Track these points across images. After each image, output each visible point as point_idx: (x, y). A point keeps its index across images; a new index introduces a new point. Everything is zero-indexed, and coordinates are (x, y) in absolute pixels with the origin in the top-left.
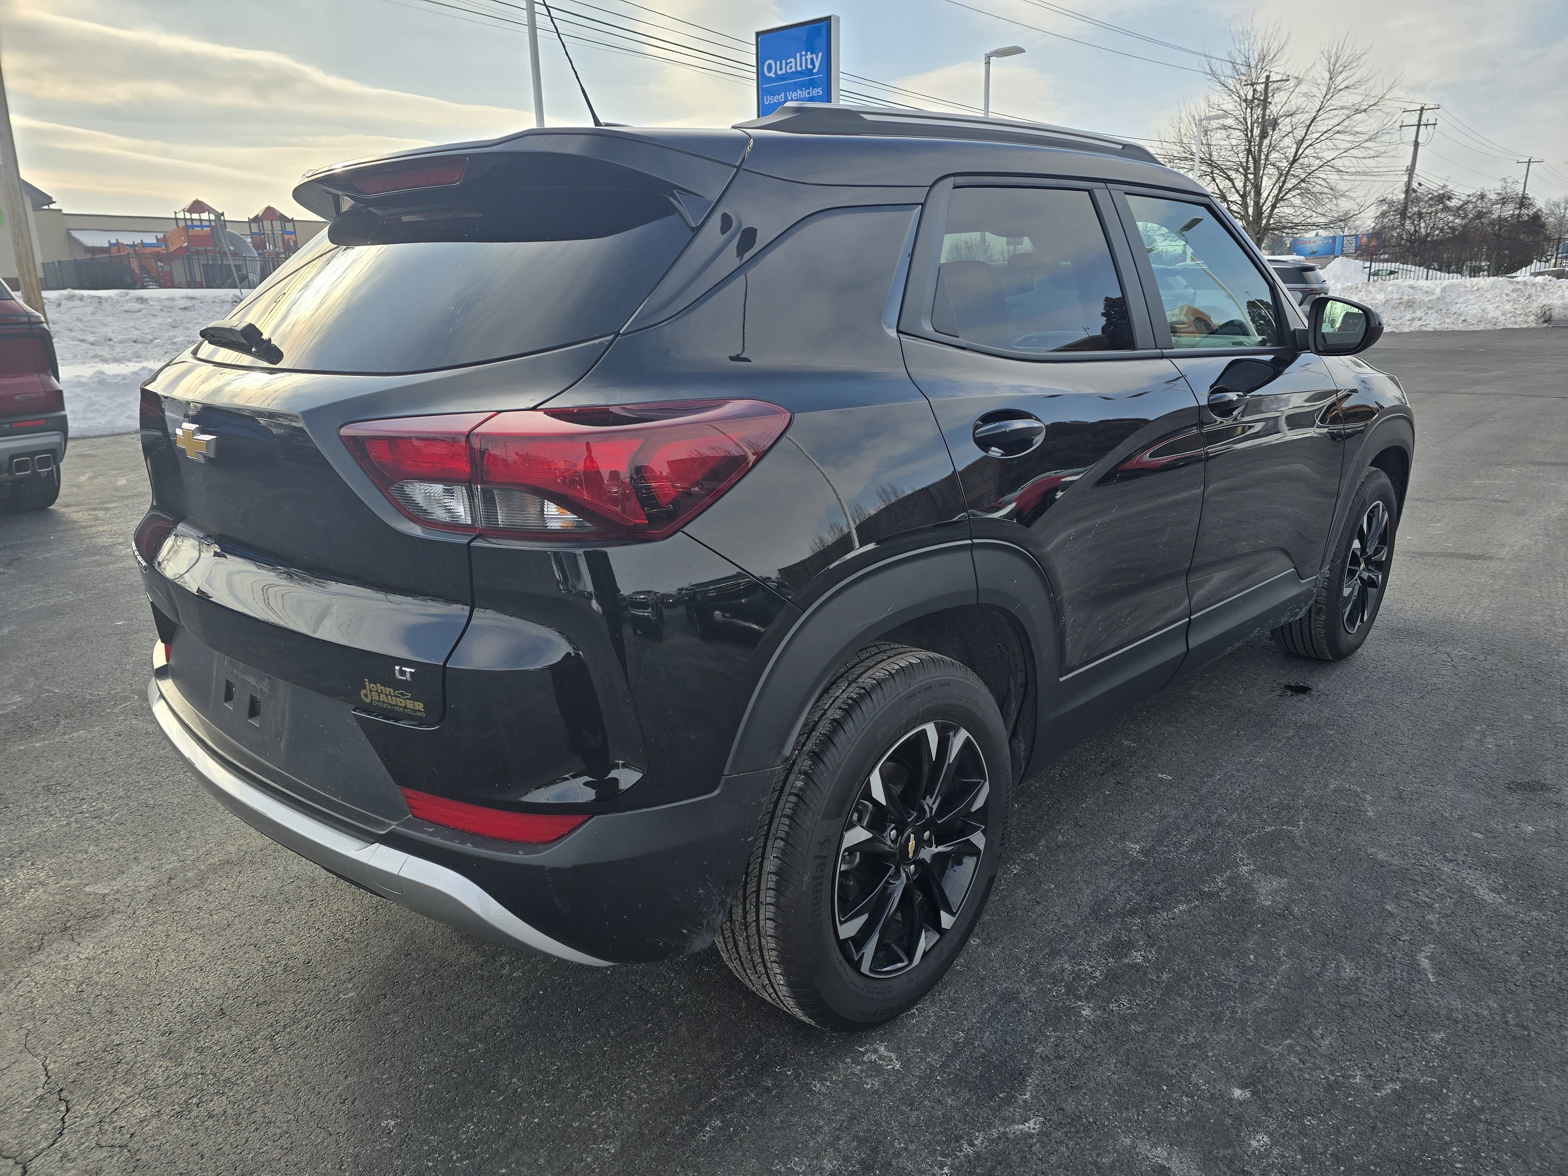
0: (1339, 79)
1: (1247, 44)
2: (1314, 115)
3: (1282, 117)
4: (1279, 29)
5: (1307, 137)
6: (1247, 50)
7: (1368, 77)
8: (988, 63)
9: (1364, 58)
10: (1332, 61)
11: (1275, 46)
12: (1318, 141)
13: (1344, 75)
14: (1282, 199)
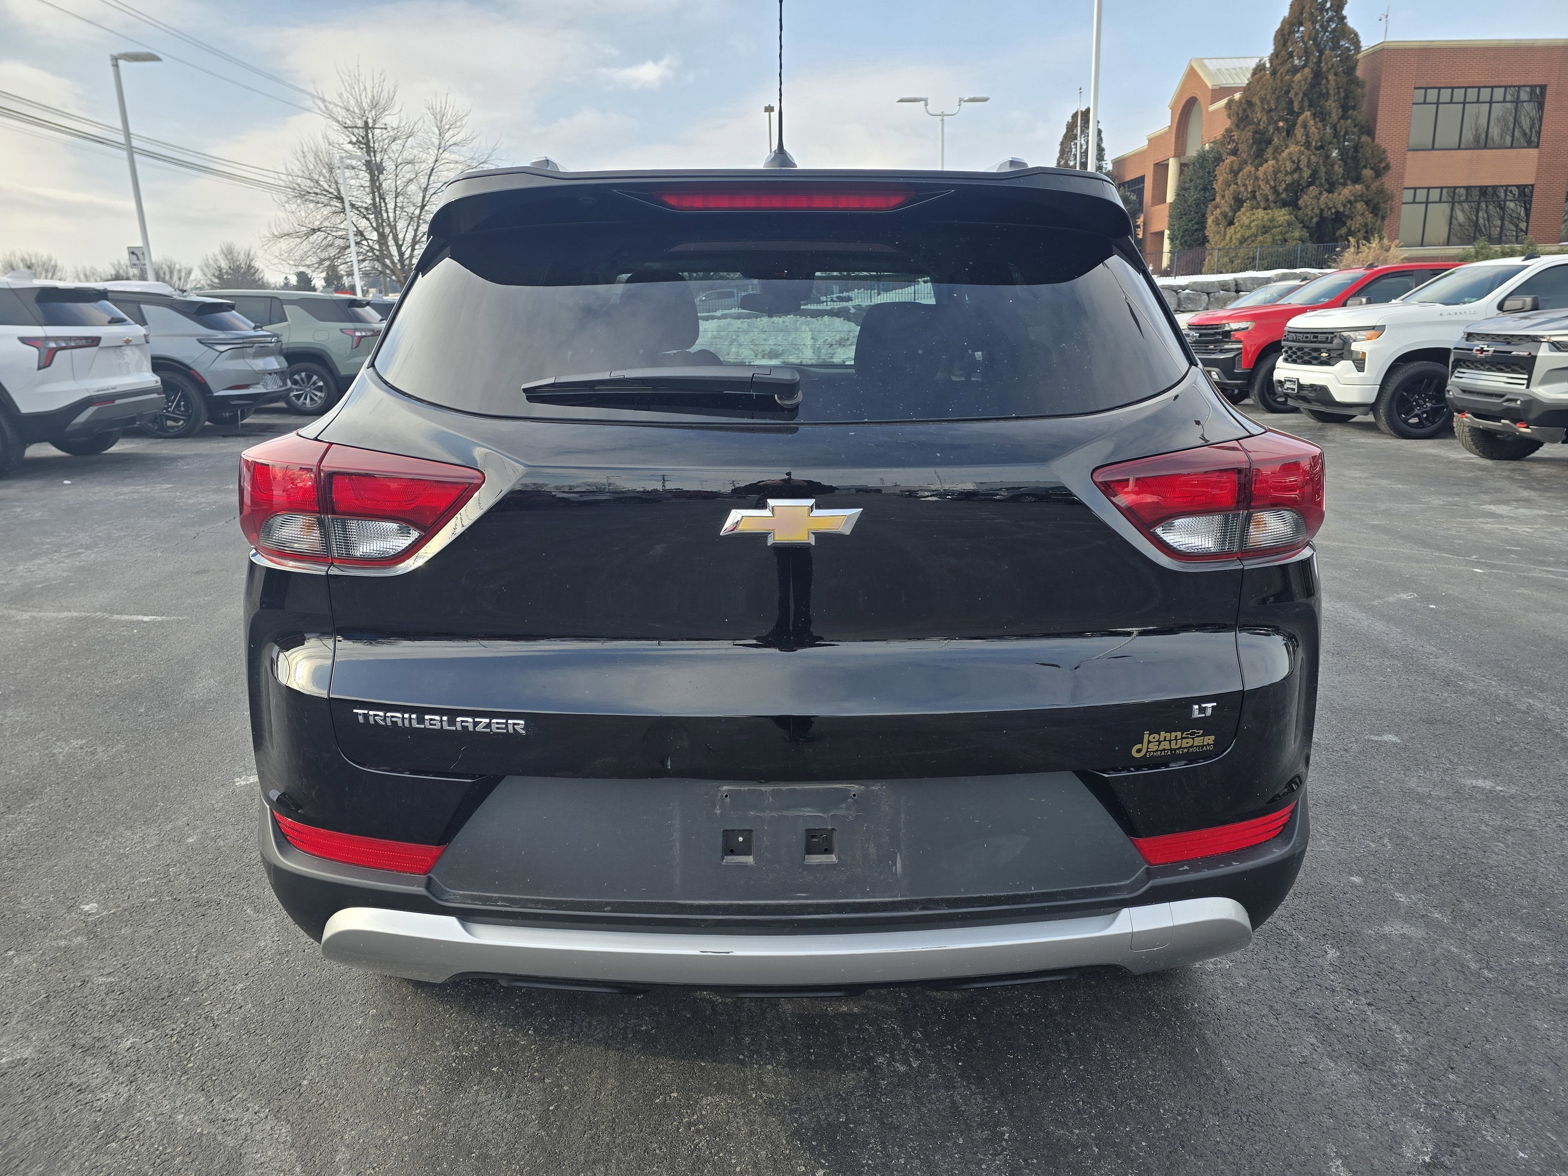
0: (447, 136)
1: (357, 89)
2: (432, 165)
3: (400, 164)
4: (384, 80)
5: (430, 187)
6: (358, 95)
7: (471, 137)
8: (116, 66)
9: (466, 119)
10: (438, 117)
11: (385, 95)
12: (440, 190)
13: (451, 132)
14: (418, 242)
